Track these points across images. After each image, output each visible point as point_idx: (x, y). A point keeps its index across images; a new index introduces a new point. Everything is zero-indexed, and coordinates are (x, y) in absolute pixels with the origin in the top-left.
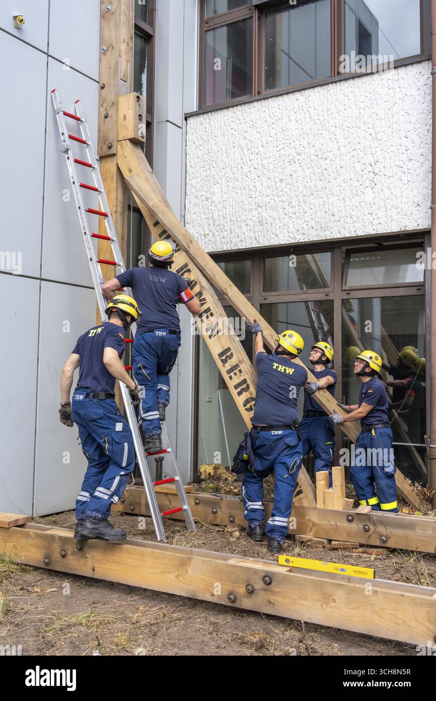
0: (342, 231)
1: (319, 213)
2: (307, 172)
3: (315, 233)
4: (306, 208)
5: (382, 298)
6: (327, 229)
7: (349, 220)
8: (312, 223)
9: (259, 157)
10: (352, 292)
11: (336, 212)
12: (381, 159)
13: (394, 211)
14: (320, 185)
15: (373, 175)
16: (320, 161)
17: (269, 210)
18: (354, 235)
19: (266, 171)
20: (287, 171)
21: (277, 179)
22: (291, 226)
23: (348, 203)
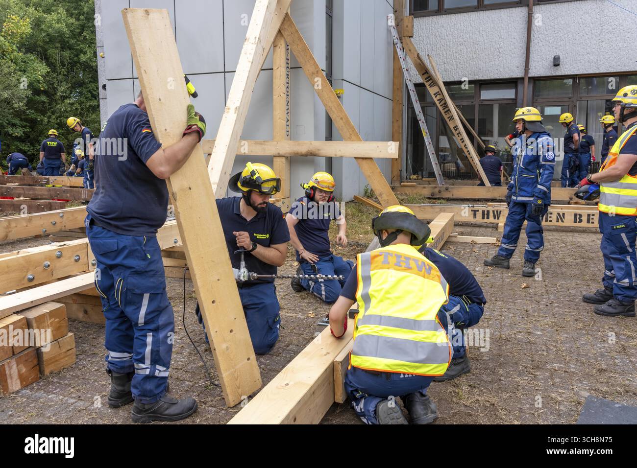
0: (484, 76)
1: (474, 68)
2: (469, 50)
3: (471, 76)
4: (467, 65)
5: (499, 104)
6: (477, 75)
7: (487, 72)
8: (470, 72)
9: (445, 41)
10: (484, 102)
11: (481, 67)
12: (503, 47)
13: (507, 69)
14: (474, 56)
15: (499, 53)
16: (475, 45)
17: (450, 66)
18: (489, 78)
19: (448, 48)
20: (459, 48)
21: (454, 52)
22: (460, 73)
23: (487, 65)
